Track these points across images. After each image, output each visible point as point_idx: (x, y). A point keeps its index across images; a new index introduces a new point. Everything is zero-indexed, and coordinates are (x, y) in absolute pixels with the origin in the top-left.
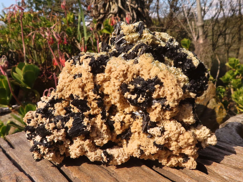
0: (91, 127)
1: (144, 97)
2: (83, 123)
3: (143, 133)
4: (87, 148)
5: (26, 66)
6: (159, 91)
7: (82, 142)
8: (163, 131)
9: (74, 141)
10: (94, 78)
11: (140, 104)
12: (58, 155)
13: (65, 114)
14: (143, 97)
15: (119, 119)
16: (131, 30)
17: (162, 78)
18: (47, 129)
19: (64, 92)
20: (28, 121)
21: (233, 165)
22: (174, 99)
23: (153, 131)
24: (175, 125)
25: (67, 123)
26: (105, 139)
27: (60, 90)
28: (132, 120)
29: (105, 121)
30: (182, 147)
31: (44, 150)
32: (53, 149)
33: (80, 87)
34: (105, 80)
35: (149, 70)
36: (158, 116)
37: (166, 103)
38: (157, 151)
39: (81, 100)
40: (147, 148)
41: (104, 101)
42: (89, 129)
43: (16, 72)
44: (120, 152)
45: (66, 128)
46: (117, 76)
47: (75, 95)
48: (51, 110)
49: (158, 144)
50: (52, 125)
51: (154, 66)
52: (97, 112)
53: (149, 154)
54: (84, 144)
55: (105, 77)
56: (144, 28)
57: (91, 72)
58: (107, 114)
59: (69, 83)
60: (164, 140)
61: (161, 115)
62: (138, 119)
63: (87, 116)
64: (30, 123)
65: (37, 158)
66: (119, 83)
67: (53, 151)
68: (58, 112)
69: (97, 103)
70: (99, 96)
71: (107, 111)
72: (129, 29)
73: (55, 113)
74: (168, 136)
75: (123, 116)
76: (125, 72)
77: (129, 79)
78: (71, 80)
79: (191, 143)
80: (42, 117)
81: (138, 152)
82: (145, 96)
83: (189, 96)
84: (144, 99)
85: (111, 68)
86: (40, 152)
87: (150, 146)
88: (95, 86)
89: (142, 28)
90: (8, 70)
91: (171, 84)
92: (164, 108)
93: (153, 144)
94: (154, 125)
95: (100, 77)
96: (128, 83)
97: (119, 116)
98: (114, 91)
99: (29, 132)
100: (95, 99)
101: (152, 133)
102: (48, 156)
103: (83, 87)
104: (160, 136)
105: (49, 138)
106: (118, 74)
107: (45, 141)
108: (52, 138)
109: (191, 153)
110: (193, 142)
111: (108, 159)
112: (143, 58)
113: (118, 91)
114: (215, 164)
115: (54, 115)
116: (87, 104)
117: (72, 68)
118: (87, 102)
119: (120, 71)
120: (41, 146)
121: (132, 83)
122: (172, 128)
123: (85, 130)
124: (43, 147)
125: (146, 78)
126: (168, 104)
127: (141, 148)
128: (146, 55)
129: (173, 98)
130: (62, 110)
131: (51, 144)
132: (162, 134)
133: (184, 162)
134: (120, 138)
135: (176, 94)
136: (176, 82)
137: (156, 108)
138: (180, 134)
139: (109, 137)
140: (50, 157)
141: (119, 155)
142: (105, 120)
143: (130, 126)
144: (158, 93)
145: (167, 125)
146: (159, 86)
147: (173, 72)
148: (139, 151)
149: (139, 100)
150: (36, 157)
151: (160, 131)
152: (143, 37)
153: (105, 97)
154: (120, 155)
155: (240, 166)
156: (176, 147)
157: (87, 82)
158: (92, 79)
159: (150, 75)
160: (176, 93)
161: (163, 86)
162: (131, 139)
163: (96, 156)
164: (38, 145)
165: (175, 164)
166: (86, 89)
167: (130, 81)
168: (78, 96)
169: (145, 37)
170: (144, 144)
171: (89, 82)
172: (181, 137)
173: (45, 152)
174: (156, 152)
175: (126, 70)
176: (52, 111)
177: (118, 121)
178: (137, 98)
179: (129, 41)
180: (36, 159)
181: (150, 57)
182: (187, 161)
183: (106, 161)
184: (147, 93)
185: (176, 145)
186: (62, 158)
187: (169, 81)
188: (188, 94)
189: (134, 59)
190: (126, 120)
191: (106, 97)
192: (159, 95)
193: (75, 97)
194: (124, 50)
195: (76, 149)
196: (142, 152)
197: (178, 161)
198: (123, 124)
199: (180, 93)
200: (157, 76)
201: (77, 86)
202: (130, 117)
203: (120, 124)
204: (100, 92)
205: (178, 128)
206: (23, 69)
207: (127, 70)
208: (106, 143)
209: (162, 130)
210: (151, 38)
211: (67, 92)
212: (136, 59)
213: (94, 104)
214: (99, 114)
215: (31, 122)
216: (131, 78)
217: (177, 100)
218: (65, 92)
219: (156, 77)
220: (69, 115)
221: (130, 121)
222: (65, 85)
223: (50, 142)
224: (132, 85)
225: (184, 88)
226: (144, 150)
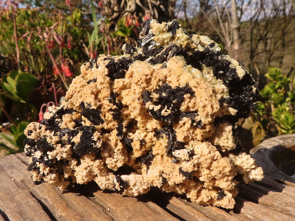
0: (102, 144)
1: (169, 109)
2: (92, 137)
3: (167, 156)
4: (96, 171)
6: (189, 102)
7: (92, 163)
8: (192, 154)
9: (82, 161)
10: (111, 84)
11: (164, 117)
12: (62, 179)
13: (74, 127)
14: (168, 108)
15: (139, 137)
16: (161, 28)
17: (195, 87)
18: (49, 143)
19: (74, 99)
20: (29, 133)
22: (208, 113)
23: (179, 154)
24: (208, 148)
25: (75, 137)
26: (119, 161)
27: (70, 97)
28: (155, 139)
29: (121, 139)
30: (216, 178)
31: (44, 169)
32: (56, 170)
33: (92, 93)
34: (124, 88)
35: (179, 76)
36: (186, 135)
37: (198, 118)
38: (183, 180)
39: (93, 109)
40: (171, 176)
41: (121, 113)
42: (99, 145)
44: (138, 180)
45: (73, 144)
46: (139, 81)
47: (87, 103)
48: (57, 121)
49: (185, 171)
50: (55, 139)
51: (185, 72)
52: (112, 126)
53: (173, 184)
54: (93, 165)
55: (125, 84)
56: (178, 27)
57: (108, 76)
58: (124, 130)
59: (81, 89)
60: (192, 166)
61: (190, 133)
62: (163, 138)
63: (99, 130)
64: (31, 135)
65: (36, 180)
66: (140, 90)
67: (55, 172)
68: (66, 124)
69: (113, 114)
70: (115, 106)
71: (124, 126)
72: (159, 28)
73: (62, 125)
74: (198, 161)
75: (145, 133)
76: (148, 77)
77: (153, 87)
78: (84, 85)
79: (227, 172)
80: (46, 130)
81: (159, 180)
82: (171, 108)
83: (228, 112)
84: (169, 111)
85: (132, 73)
86: (39, 173)
87: (174, 174)
88: (112, 94)
89: (176, 27)
91: (205, 94)
92: (195, 124)
93: (178, 172)
94: (182, 146)
95: (118, 83)
96: (152, 90)
97: (139, 133)
98: (134, 101)
99: (29, 146)
100: (111, 110)
101: (177, 156)
102: (49, 177)
103: (96, 94)
104: (188, 161)
105: (51, 155)
106: (139, 79)
107: (45, 158)
108: (55, 154)
109: (227, 186)
110: (230, 171)
111: (121, 187)
112: (173, 61)
113: (139, 100)
115: (60, 127)
116: (100, 115)
117: (87, 72)
118: (101, 112)
119: (142, 74)
120: (41, 164)
121: (156, 91)
122: (204, 151)
123: (94, 146)
124: (43, 165)
125: (174, 85)
126: (199, 119)
127: (164, 175)
128: (176, 58)
129: (206, 112)
130: (70, 121)
131: (53, 163)
132: (191, 158)
133: (219, 199)
134: (139, 162)
135: (210, 107)
136: (211, 92)
137: (184, 124)
138: (213, 160)
139: (125, 159)
140: (51, 179)
141: (136, 183)
142: (121, 137)
143: (153, 147)
144: (187, 104)
145: (198, 148)
146: (189, 95)
147: (208, 80)
148: (161, 179)
149: (163, 112)
150: (34, 179)
151: (188, 154)
152: (176, 38)
153: (124, 109)
154: (137, 183)
156: (208, 177)
157: (102, 88)
158: (108, 85)
159: (180, 81)
160: (210, 105)
161: (195, 96)
162: (152, 164)
163: (108, 182)
164: (37, 163)
165: (207, 200)
166: (100, 96)
167: (155, 88)
168: (89, 105)
169: (178, 38)
170: (167, 171)
171: (104, 88)
172: (215, 164)
173: (45, 172)
174: (182, 182)
175: (149, 74)
176: (59, 123)
177: (138, 139)
178: (160, 110)
179: (159, 43)
180: (35, 181)
181: (181, 60)
182: (223, 198)
183: (119, 190)
184: (174, 104)
185: (208, 174)
186: (66, 183)
187: (203, 90)
188: (226, 109)
189: (162, 64)
190: (147, 139)
191: (126, 109)
192: (188, 107)
193: (86, 105)
194: (152, 53)
195: (82, 171)
196: (165, 181)
197: (212, 198)
198: (143, 143)
199: (215, 106)
200: (188, 83)
201: (89, 91)
202: (153, 136)
203: (140, 143)
204: (117, 102)
205: (212, 152)
207: (152, 74)
208: (120, 166)
209: (190, 153)
210: (186, 40)
211: (77, 100)
212: (165, 64)
213: (109, 116)
214: (114, 129)
215: (32, 134)
216: (156, 84)
217: (212, 116)
218: (75, 100)
219: (186, 85)
220: (78, 129)
221: (152, 140)
222: (75, 90)
223: (52, 160)
224: (157, 94)
225: (222, 101)
226: (167, 178)
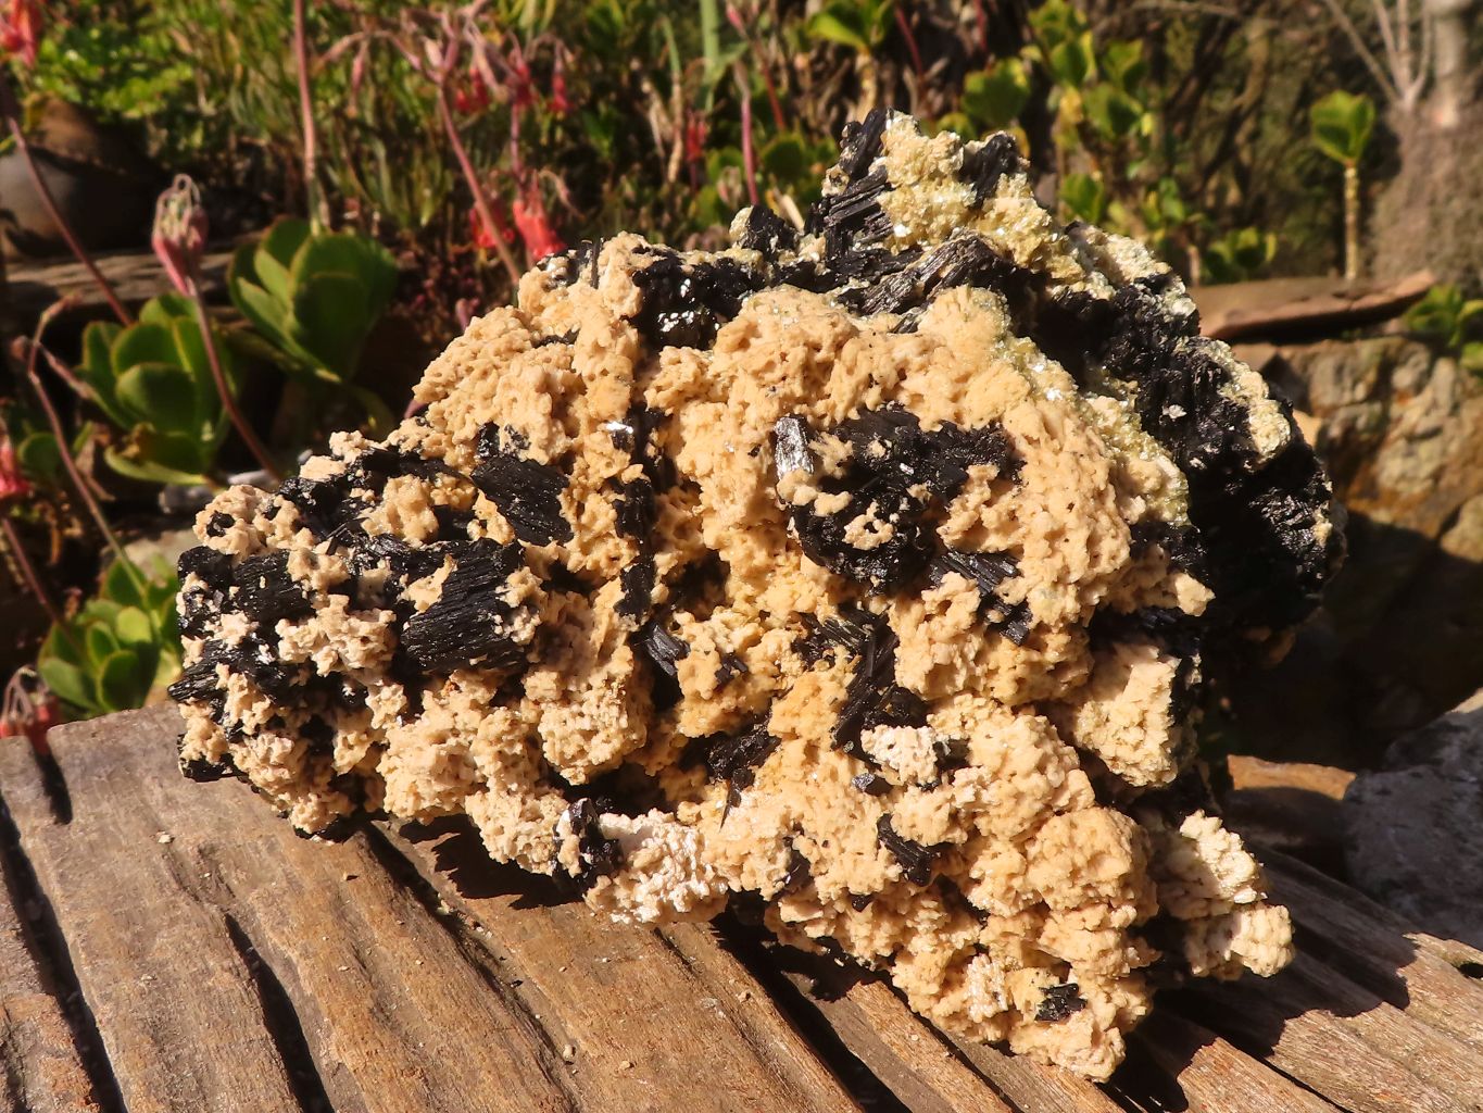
0: (537, 628)
1: (887, 521)
2: (499, 590)
3: (834, 747)
4: (485, 762)
5: (314, 242)
6: (988, 503)
7: (471, 718)
8: (952, 758)
9: (428, 699)
10: (643, 364)
11: (854, 554)
12: (322, 774)
13: (428, 539)
14: (882, 516)
15: (721, 640)
16: (930, 158)
17: (1030, 441)
18: (294, 579)
19: (458, 402)
20: (216, 527)
21: (1344, 1075)
22: (1066, 570)
23: (891, 747)
24: (1037, 745)
25: (421, 582)
26: (602, 736)
27: (439, 389)
28: (792, 663)
29: (635, 628)
30: (1049, 901)
31: (247, 703)
32: (299, 724)
33: (546, 386)
34: (702, 391)
35: (965, 378)
36: (941, 659)
37: (1011, 591)
38: (886, 881)
39: (532, 463)
40: (833, 850)
41: (661, 508)
42: (523, 630)
43: (255, 279)
44: (674, 846)
45: (406, 609)
46: (770, 366)
47: (509, 429)
48: (357, 500)
49: (904, 833)
50: (331, 565)
51: (997, 364)
52: (603, 563)
53: (834, 891)
54: (475, 731)
55: (709, 375)
56: (1011, 170)
57: (633, 321)
58: (658, 592)
59: (496, 360)
60: (944, 814)
61: (963, 656)
62: (832, 665)
63: (541, 565)
64: (222, 534)
65: (195, 757)
66: (769, 407)
67: (295, 735)
68: (395, 518)
69: (618, 506)
70: (639, 467)
71: (662, 571)
72: (920, 154)
73: (375, 520)
74: (977, 795)
75: (750, 630)
76: (820, 356)
77: (834, 406)
78: (517, 345)
79: (1108, 882)
80: (297, 526)
81: (772, 860)
82: (894, 517)
83: (1165, 593)
84: (884, 531)
85: (752, 330)
86: (218, 716)
87: (850, 845)
88: (636, 411)
89: (1004, 163)
90: (213, 261)
91: (1071, 482)
92: (994, 616)
93: (873, 836)
94: (913, 711)
95: (677, 366)
96: (826, 422)
97: (727, 624)
98: (728, 456)
99: (201, 584)
100: (613, 483)
101: (881, 755)
102: (259, 746)
103: (562, 399)
104: (929, 788)
105: (291, 638)
106: (776, 357)
107: (263, 648)
108: (309, 639)
109: (1094, 954)
110: (1125, 882)
111: (588, 858)
112: (953, 308)
113: (753, 454)
114: (1226, 1058)
115: (363, 525)
116: (560, 497)
117: (546, 299)
118: (567, 485)
119: (793, 337)
120: (235, 675)
121: (844, 430)
122: (1014, 755)
123: (498, 630)
124: (245, 682)
125: (929, 418)
126: (1020, 597)
127: (801, 844)
128: (969, 295)
129: (1057, 562)
130: (417, 508)
131: (294, 681)
132: (944, 779)
133: (1044, 1018)
134: (698, 767)
135: (1083, 542)
136: (1101, 478)
137: (945, 605)
138: (1049, 809)
139: (631, 729)
140: (266, 759)
141: (662, 858)
142: (638, 622)
143: (775, 700)
144: (976, 509)
145: (988, 737)
146: (992, 471)
147: (1101, 424)
148: (783, 857)
149: (854, 531)
150: (191, 750)
151: (932, 753)
152: (992, 215)
153: (676, 492)
154: (667, 861)
155: (1384, 1086)
156: (1010, 889)
157: (597, 371)
158: (623, 365)
159: (965, 403)
160: (1084, 534)
161: (1019, 482)
162: (757, 784)
163: (530, 826)
164: (221, 669)
165: (989, 1011)
166: (580, 410)
167: (839, 418)
168: (520, 439)
169: (1001, 216)
170: (818, 822)
171: (604, 373)
172: (1055, 828)
173: (246, 716)
174: (879, 887)
175: (826, 343)
176: (361, 505)
177: (712, 646)
178: (845, 516)
179: (906, 224)
180: (192, 761)
181: (989, 309)
182: (1067, 1015)
183: (574, 870)
184: (913, 501)
185: (1012, 876)
186: (335, 801)
187: (1065, 457)
188: (1160, 576)
189: (901, 317)
190: (757, 659)
191: (684, 495)
192: (976, 529)
193: (503, 438)
194: (867, 267)
195: (420, 749)
196: (800, 874)
197: (1012, 1007)
198: (735, 672)
199: (1107, 546)
200: (1000, 419)
201: (532, 376)
202: (786, 646)
203: (719, 667)
204: (651, 451)
205: (1051, 768)
206: (299, 260)
207: (838, 347)
208: (602, 759)
209: (947, 751)
210: (1036, 232)
211: (470, 408)
212: (912, 317)
213: (601, 511)
214: (613, 578)
215: (227, 530)
216: (848, 396)
217: (1083, 588)
218: (462, 408)
219: (992, 423)
220: (444, 548)
221: (779, 666)
222: (471, 363)
223: (291, 668)
224: (843, 440)
225: (1146, 532)
226: (812, 860)
